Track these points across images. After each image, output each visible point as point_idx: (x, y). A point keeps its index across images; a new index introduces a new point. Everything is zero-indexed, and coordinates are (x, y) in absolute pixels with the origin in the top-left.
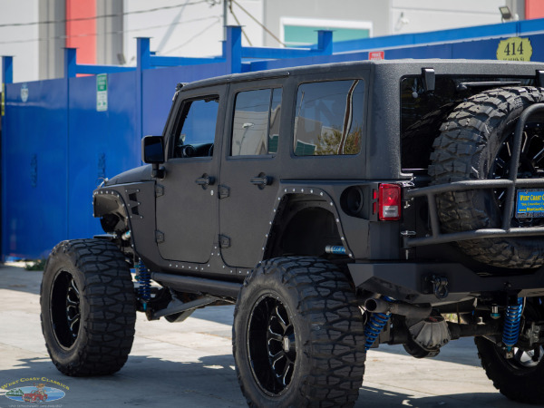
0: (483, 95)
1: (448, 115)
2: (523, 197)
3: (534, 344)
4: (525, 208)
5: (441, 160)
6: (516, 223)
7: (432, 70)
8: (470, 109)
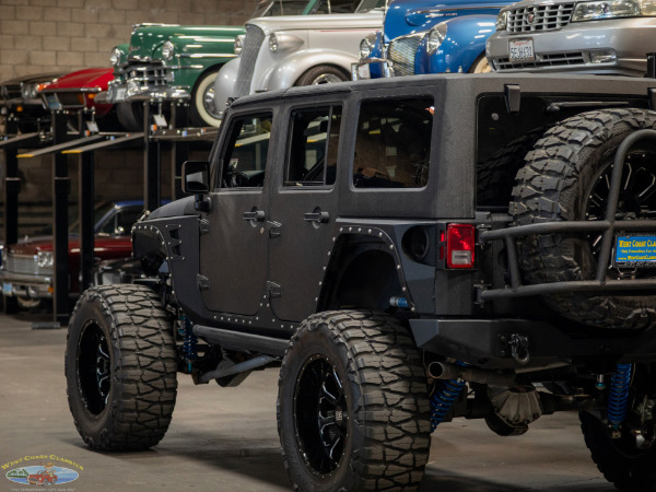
2: (623, 244)
4: (625, 255)
5: (523, 196)
8: (561, 135)
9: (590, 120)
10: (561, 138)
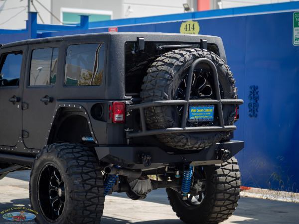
0: (171, 53)
1: (152, 64)
2: (193, 110)
3: (199, 192)
4: (194, 116)
5: (147, 89)
6: (189, 124)
7: (143, 39)
8: (164, 61)
9: (177, 53)
10: (164, 62)
